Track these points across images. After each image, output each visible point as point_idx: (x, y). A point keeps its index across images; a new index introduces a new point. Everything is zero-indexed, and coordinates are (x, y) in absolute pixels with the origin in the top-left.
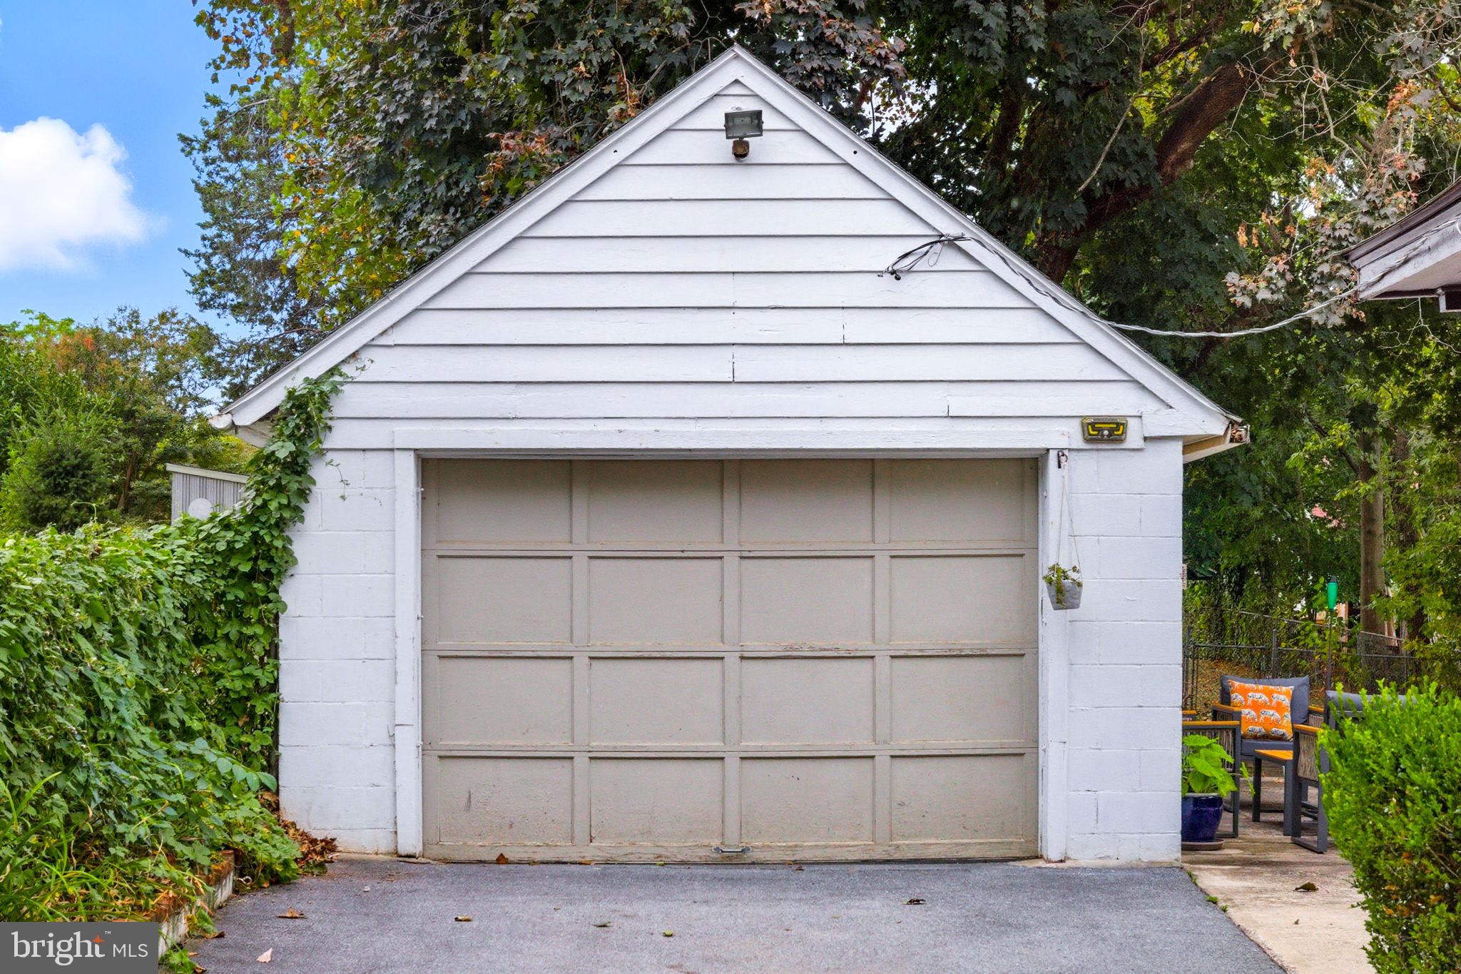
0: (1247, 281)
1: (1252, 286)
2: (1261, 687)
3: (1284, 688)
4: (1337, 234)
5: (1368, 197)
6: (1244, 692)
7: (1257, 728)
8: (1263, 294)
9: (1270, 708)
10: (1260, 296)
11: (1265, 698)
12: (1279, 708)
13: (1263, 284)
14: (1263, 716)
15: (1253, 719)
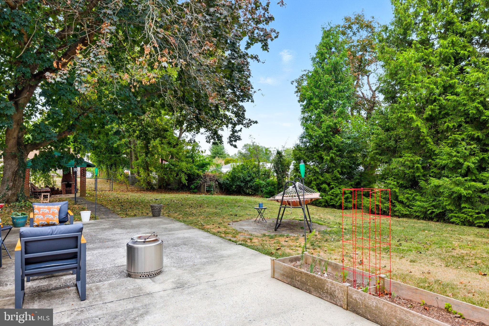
0: (53, 75)
1: (54, 76)
2: (46, 207)
3: (56, 206)
4: (82, 62)
5: (93, 52)
6: (39, 209)
7: (44, 222)
8: (58, 79)
9: (49, 214)
10: (57, 80)
11: (47, 211)
12: (53, 214)
13: (58, 76)
14: (46, 217)
15: (42, 219)
